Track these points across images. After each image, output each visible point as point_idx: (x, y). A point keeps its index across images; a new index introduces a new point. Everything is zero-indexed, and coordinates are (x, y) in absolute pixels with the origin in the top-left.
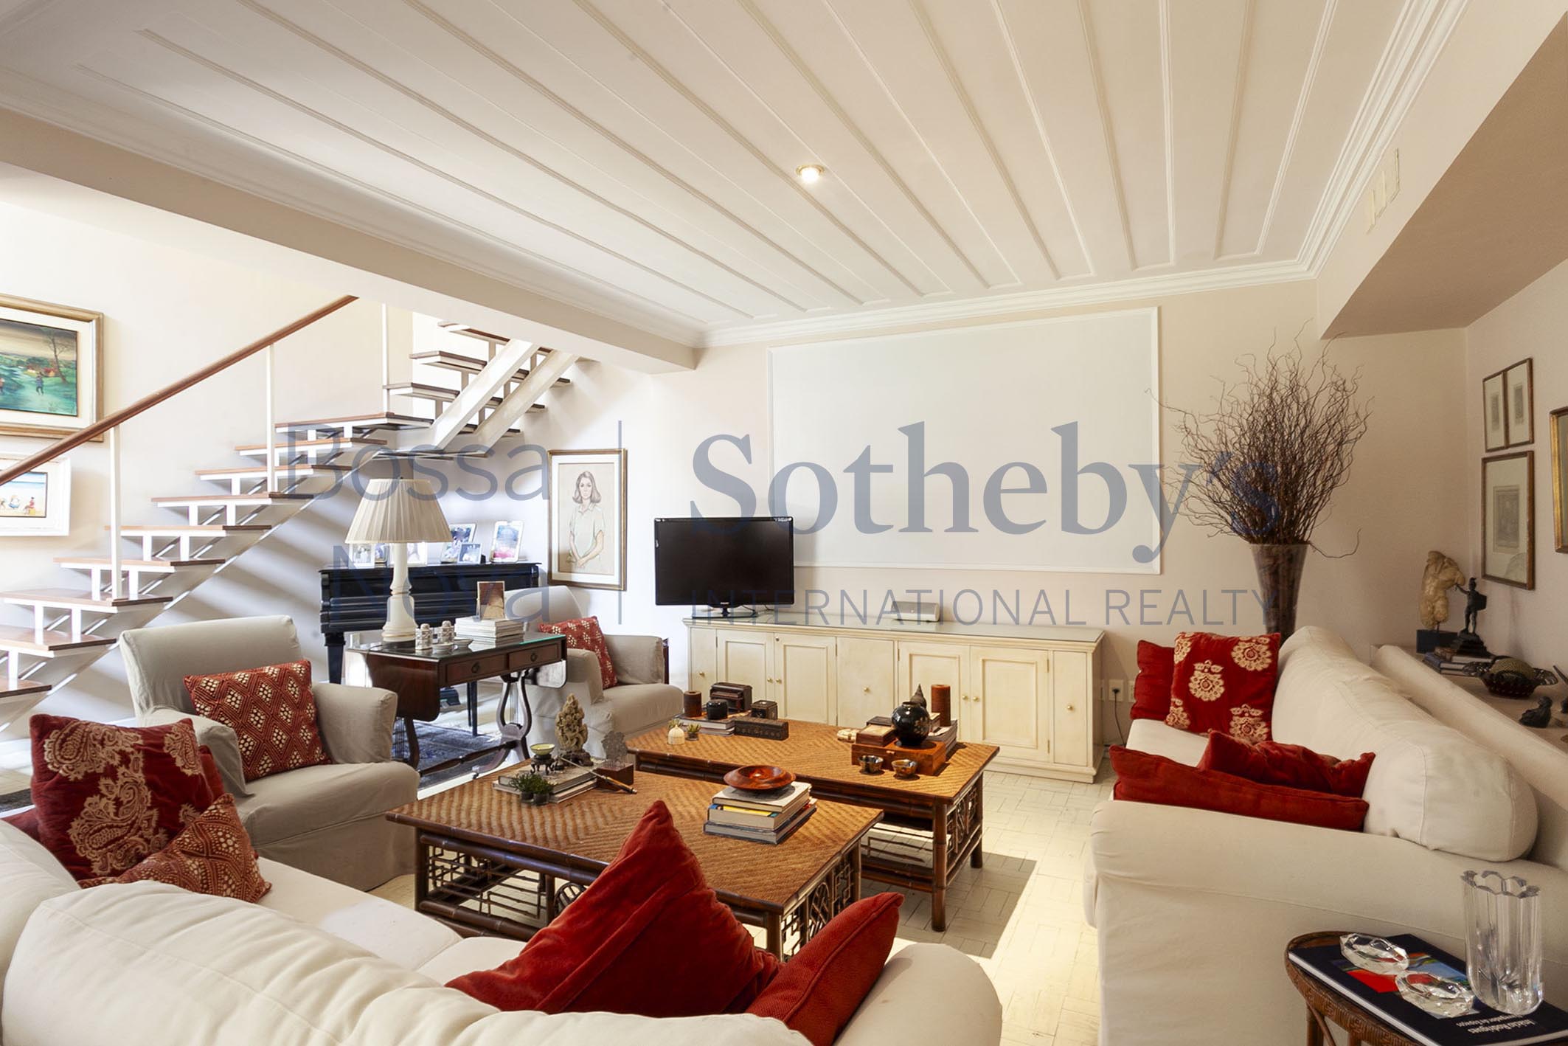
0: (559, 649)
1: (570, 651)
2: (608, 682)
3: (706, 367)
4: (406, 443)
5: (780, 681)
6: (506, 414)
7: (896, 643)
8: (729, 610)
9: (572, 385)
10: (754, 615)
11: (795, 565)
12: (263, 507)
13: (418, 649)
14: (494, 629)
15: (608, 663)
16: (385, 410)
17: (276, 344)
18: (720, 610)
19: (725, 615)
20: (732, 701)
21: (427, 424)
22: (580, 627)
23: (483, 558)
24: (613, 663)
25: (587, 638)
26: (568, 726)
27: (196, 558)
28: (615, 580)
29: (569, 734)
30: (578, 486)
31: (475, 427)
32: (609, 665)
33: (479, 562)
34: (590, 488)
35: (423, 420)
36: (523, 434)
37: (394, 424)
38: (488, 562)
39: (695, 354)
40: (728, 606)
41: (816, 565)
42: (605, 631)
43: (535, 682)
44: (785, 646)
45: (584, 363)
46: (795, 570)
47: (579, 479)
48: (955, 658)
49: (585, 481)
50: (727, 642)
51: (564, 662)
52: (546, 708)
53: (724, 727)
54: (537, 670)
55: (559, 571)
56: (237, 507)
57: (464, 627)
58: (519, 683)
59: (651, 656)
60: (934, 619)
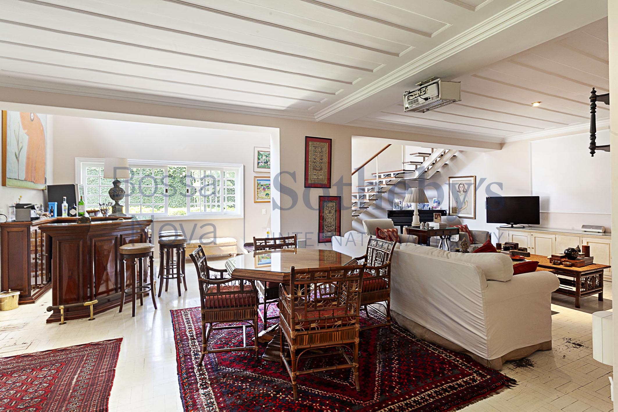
0: (457, 231)
1: (460, 232)
2: (471, 243)
3: (504, 149)
4: (407, 177)
5: (533, 248)
6: (436, 167)
7: (581, 238)
8: (514, 225)
9: (457, 157)
10: (524, 227)
11: (540, 212)
12: (374, 195)
13: (421, 228)
14: (439, 225)
15: (471, 237)
16: (403, 169)
17: (378, 155)
18: (511, 225)
19: (512, 227)
20: (512, 247)
21: (413, 172)
22: (462, 227)
23: (430, 208)
24: (472, 238)
25: (464, 230)
26: (464, 245)
27: (361, 207)
28: (472, 216)
29: (464, 247)
30: (459, 187)
31: (426, 171)
32: (471, 238)
33: (428, 209)
34: (463, 188)
35: (412, 171)
36: (440, 172)
37: (405, 172)
38: (431, 209)
39: (501, 145)
40: (514, 224)
41: (550, 212)
42: (470, 229)
43: (449, 240)
44: (535, 237)
45: (461, 152)
46: (540, 214)
47: (459, 185)
48: (608, 244)
49: (461, 186)
50: (513, 235)
51: (458, 235)
52: (453, 247)
53: (509, 252)
54: (450, 236)
55: (452, 213)
56: (369, 195)
57: (431, 224)
58: (445, 240)
59: (485, 236)
60: (602, 232)
